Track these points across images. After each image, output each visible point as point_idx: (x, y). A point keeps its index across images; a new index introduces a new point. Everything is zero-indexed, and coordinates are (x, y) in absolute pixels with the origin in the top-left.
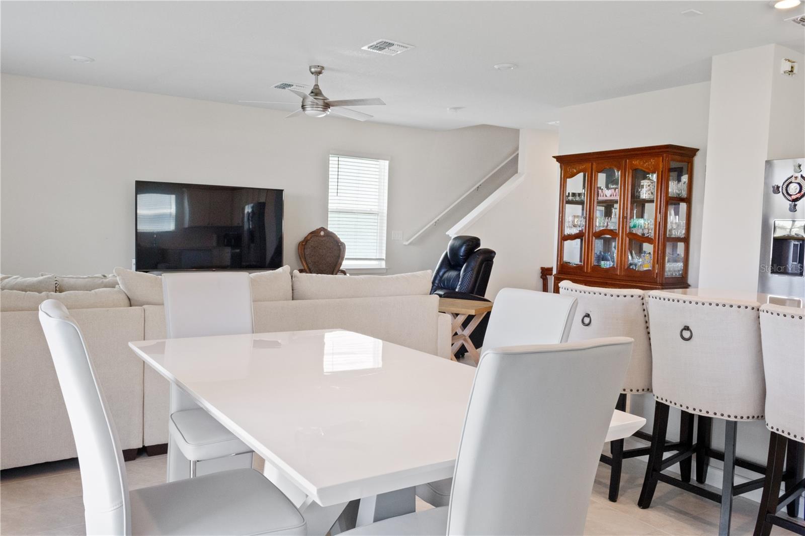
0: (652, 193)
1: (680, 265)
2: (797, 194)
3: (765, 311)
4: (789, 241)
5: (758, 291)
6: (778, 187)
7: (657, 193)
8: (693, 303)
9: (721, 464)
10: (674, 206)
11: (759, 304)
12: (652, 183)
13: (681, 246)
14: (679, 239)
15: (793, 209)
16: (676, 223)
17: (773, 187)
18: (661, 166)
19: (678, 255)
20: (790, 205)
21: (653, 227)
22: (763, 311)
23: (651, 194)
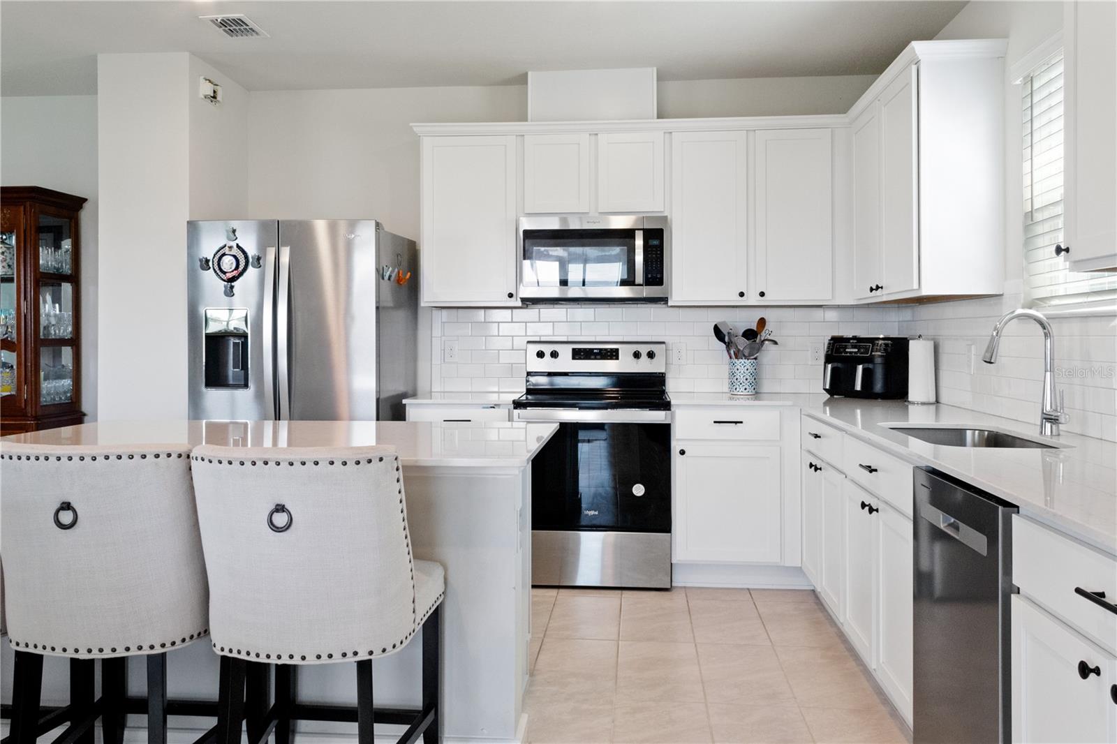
0: (9, 266)
1: (67, 383)
2: (232, 271)
3: (199, 459)
4: (227, 338)
5: (189, 419)
6: (207, 261)
7: (18, 265)
8: (76, 459)
9: (143, 719)
10: (51, 288)
11: (190, 447)
12: (8, 248)
13: (67, 352)
14: (62, 342)
15: (230, 292)
16: (55, 315)
17: (201, 260)
18: (23, 221)
19: (63, 366)
20: (225, 287)
21: (14, 322)
22: (197, 459)
23: (7, 267)
